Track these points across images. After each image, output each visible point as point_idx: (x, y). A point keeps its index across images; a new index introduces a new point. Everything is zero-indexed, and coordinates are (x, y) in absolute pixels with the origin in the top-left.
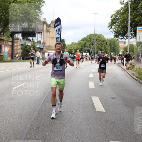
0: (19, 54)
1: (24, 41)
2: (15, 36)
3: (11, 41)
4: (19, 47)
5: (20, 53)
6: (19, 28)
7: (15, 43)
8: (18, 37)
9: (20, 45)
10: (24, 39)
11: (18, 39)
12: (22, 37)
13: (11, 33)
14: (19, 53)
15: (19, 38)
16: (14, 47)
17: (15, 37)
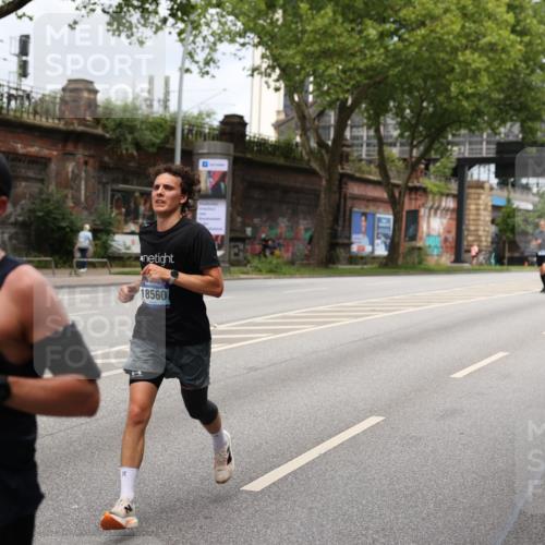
0: (484, 244)
1: (505, 193)
2: (469, 173)
3: (455, 192)
4: (486, 216)
5: (489, 239)
6: (488, 143)
7: (469, 201)
8: (483, 177)
9: (490, 208)
10: (503, 183)
11: (480, 185)
12: (497, 176)
13: (454, 165)
14: (483, 239)
15: (483, 183)
16: (467, 217)
17: (469, 179)
